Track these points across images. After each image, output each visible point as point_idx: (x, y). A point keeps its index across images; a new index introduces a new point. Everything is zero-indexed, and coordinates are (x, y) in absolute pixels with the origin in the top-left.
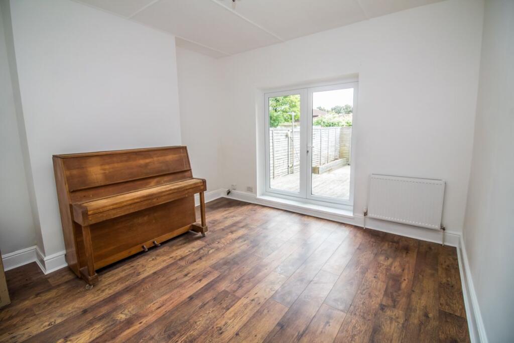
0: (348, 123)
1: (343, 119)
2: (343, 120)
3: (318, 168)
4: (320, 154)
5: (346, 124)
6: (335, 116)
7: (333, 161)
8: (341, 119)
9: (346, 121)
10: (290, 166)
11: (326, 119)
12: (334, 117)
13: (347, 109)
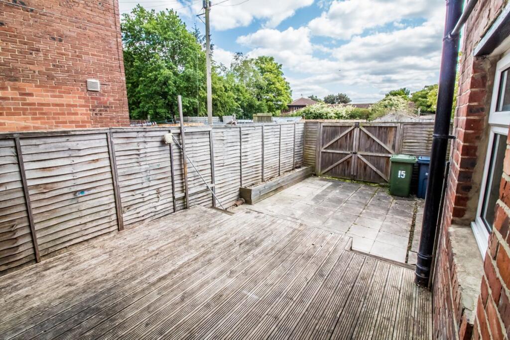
0: (337, 114)
1: (332, 109)
2: (332, 111)
3: (250, 191)
4: (263, 164)
5: (335, 115)
6: (323, 105)
7: (289, 171)
8: (329, 110)
9: (335, 111)
10: (178, 195)
11: (314, 109)
12: (323, 108)
13: (340, 99)
